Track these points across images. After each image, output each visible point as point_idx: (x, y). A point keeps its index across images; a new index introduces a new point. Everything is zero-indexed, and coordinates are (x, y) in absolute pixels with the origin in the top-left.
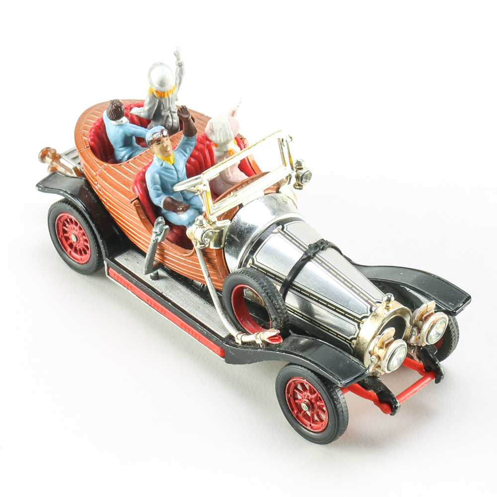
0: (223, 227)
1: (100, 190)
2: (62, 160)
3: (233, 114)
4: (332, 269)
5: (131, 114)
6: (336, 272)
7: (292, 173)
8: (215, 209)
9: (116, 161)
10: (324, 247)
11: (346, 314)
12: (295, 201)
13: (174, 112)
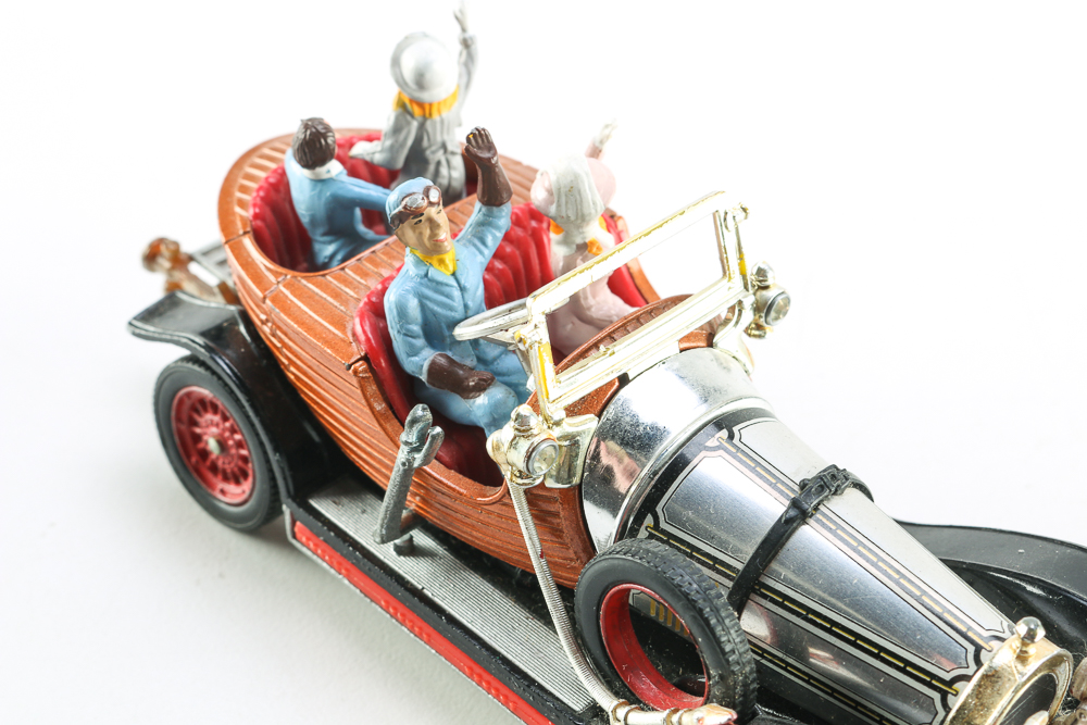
0: (579, 434)
1: (274, 335)
2: (194, 268)
3: (595, 152)
4: (865, 547)
5: (352, 158)
6: (876, 555)
7: (745, 297)
8: (558, 387)
9: (313, 266)
10: (838, 486)
11: (908, 668)
12: (749, 367)
13: (453, 153)
